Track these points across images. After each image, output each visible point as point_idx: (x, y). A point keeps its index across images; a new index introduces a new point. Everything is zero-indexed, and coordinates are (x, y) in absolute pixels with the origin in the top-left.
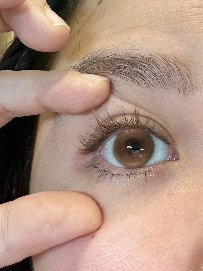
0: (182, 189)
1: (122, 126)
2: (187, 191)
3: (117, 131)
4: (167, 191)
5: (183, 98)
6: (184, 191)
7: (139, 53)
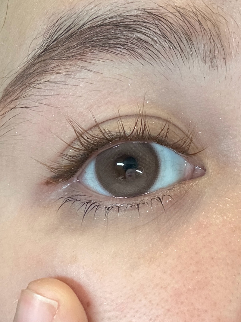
5: (210, 72)
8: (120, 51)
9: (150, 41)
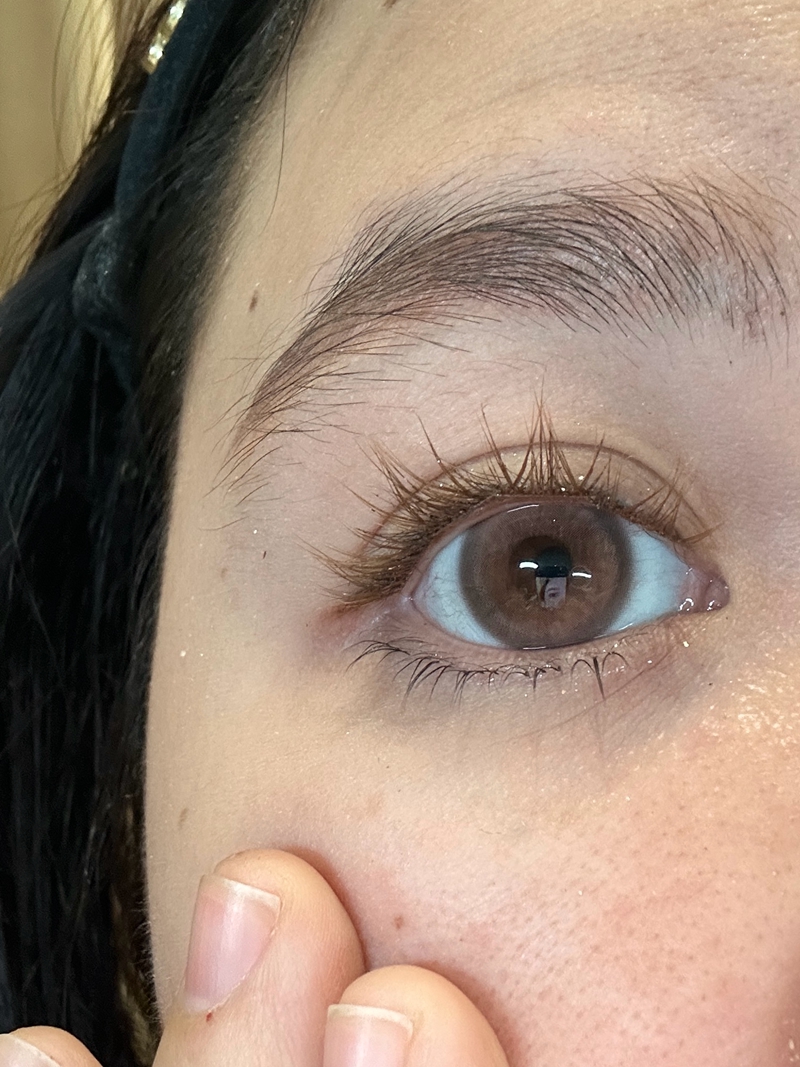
5: (746, 348)
8: (517, 296)
9: (592, 271)
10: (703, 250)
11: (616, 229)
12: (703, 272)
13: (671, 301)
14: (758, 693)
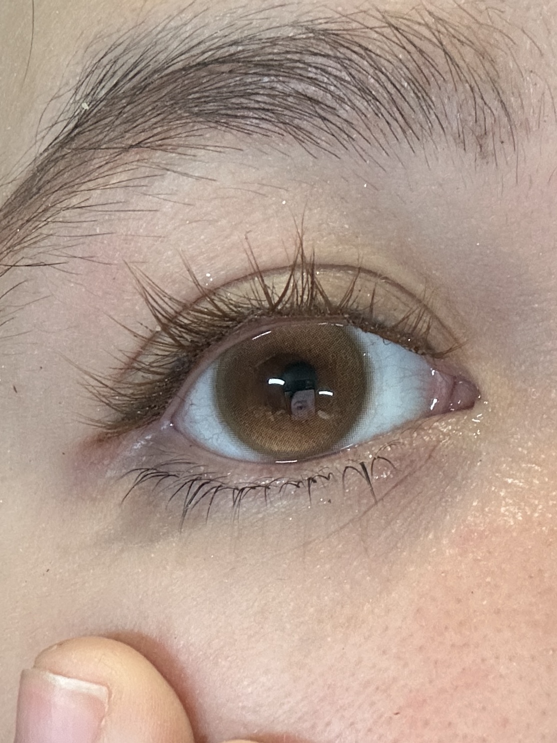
0: (507, 510)
1: (251, 316)
2: (528, 519)
3: (230, 334)
4: (453, 529)
5: (478, 169)
6: (514, 517)
7: (289, 18)
8: (257, 126)
9: (329, 100)
10: (433, 79)
11: (350, 60)
12: (433, 99)
13: (406, 128)
14: (515, 485)
